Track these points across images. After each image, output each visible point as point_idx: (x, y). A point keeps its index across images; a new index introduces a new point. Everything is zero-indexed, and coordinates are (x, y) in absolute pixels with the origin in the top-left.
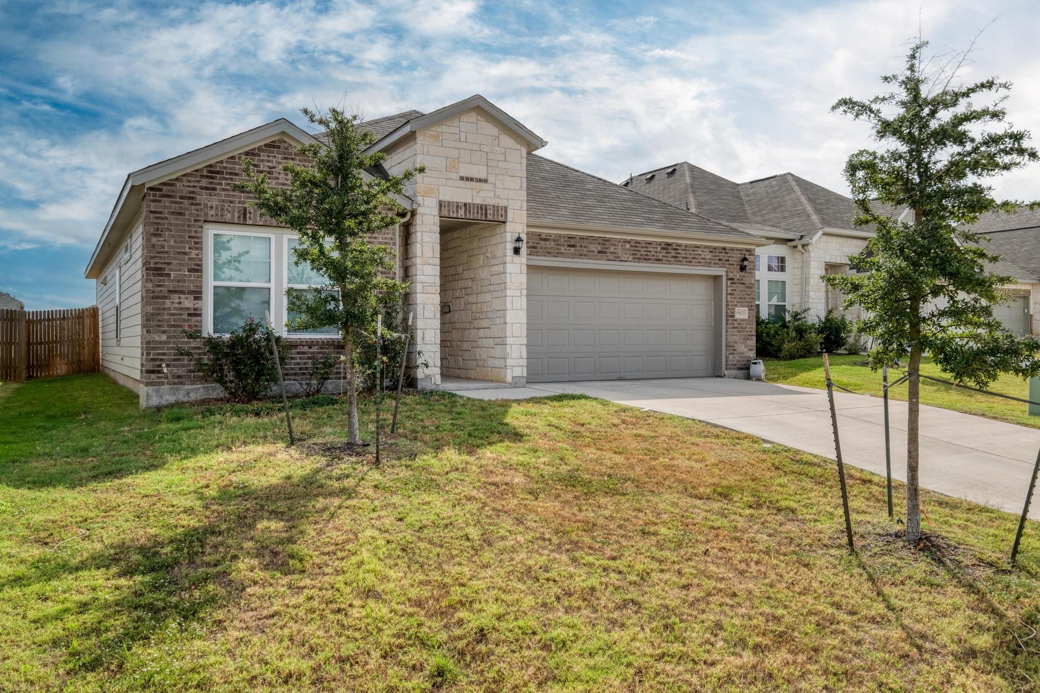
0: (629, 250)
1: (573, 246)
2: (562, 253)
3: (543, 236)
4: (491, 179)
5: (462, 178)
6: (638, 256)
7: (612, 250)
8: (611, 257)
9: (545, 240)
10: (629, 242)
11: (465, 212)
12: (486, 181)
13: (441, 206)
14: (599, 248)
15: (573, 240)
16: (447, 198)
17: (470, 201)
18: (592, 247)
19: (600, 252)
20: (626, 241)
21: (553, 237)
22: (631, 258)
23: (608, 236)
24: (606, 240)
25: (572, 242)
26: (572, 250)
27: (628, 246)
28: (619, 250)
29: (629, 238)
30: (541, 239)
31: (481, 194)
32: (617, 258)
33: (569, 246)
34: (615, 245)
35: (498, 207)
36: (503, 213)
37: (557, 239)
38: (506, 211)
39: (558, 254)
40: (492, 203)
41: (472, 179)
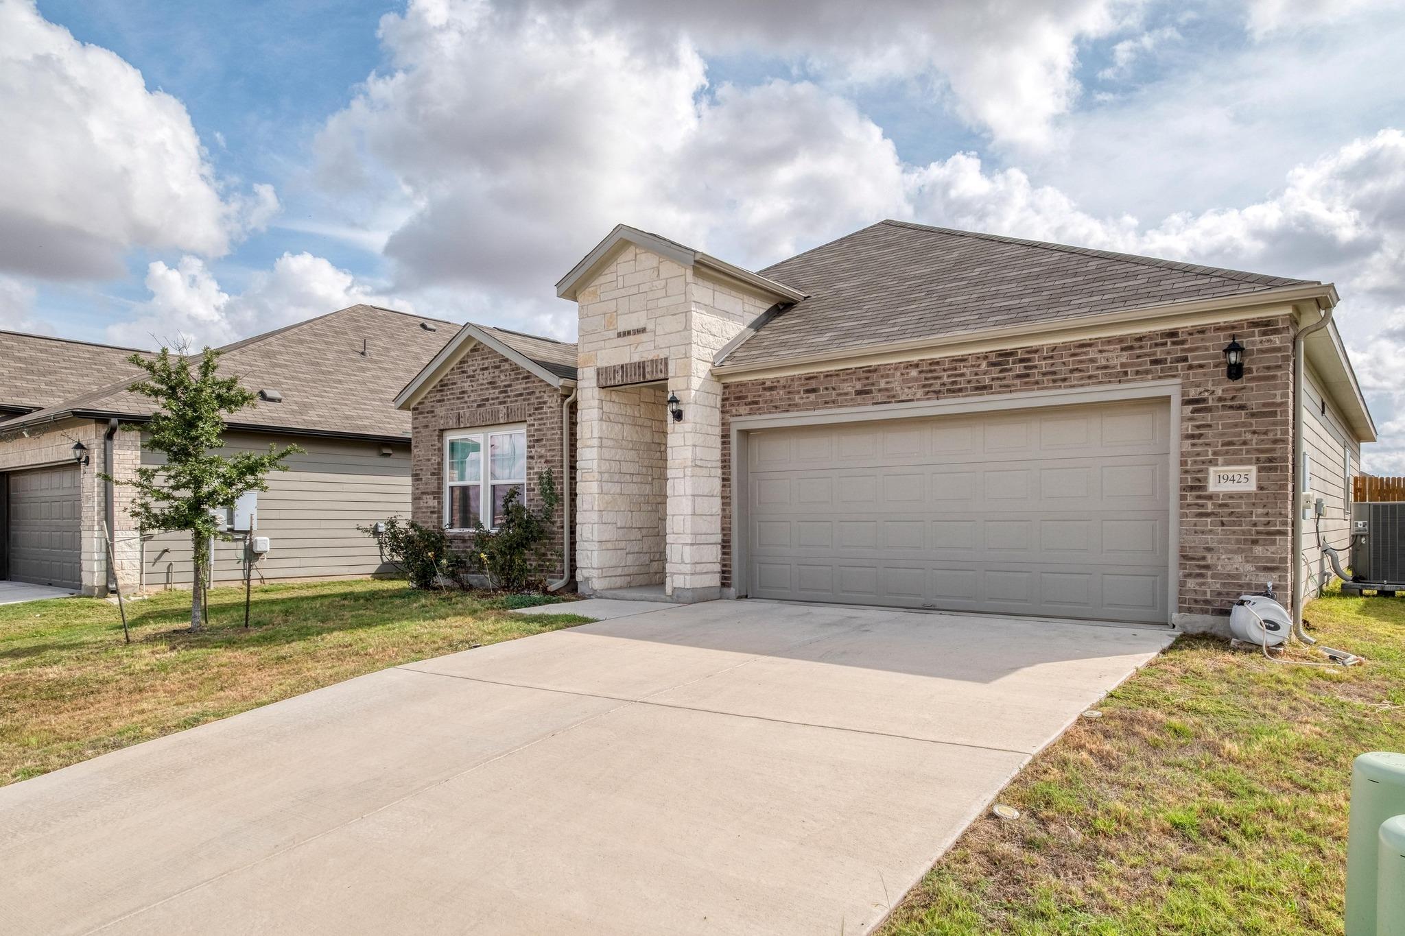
0: (916, 380)
1: (814, 390)
2: (796, 405)
3: (768, 384)
4: (650, 327)
5: (619, 335)
6: (937, 387)
7: (883, 385)
8: (880, 397)
9: (771, 389)
10: (917, 366)
11: (622, 376)
12: (644, 330)
13: (598, 374)
14: (859, 386)
15: (813, 381)
16: (605, 364)
17: (627, 361)
18: (847, 387)
19: (859, 393)
20: (910, 365)
21: (782, 382)
22: (920, 393)
23: (874, 363)
24: (870, 370)
25: (813, 384)
26: (812, 396)
27: (914, 373)
28: (896, 385)
29: (915, 358)
30: (765, 389)
31: (640, 348)
32: (892, 398)
33: (807, 391)
34: (888, 376)
35: (657, 360)
36: (663, 367)
37: (787, 386)
38: (666, 364)
39: (792, 406)
40: (650, 358)
41: (629, 333)
